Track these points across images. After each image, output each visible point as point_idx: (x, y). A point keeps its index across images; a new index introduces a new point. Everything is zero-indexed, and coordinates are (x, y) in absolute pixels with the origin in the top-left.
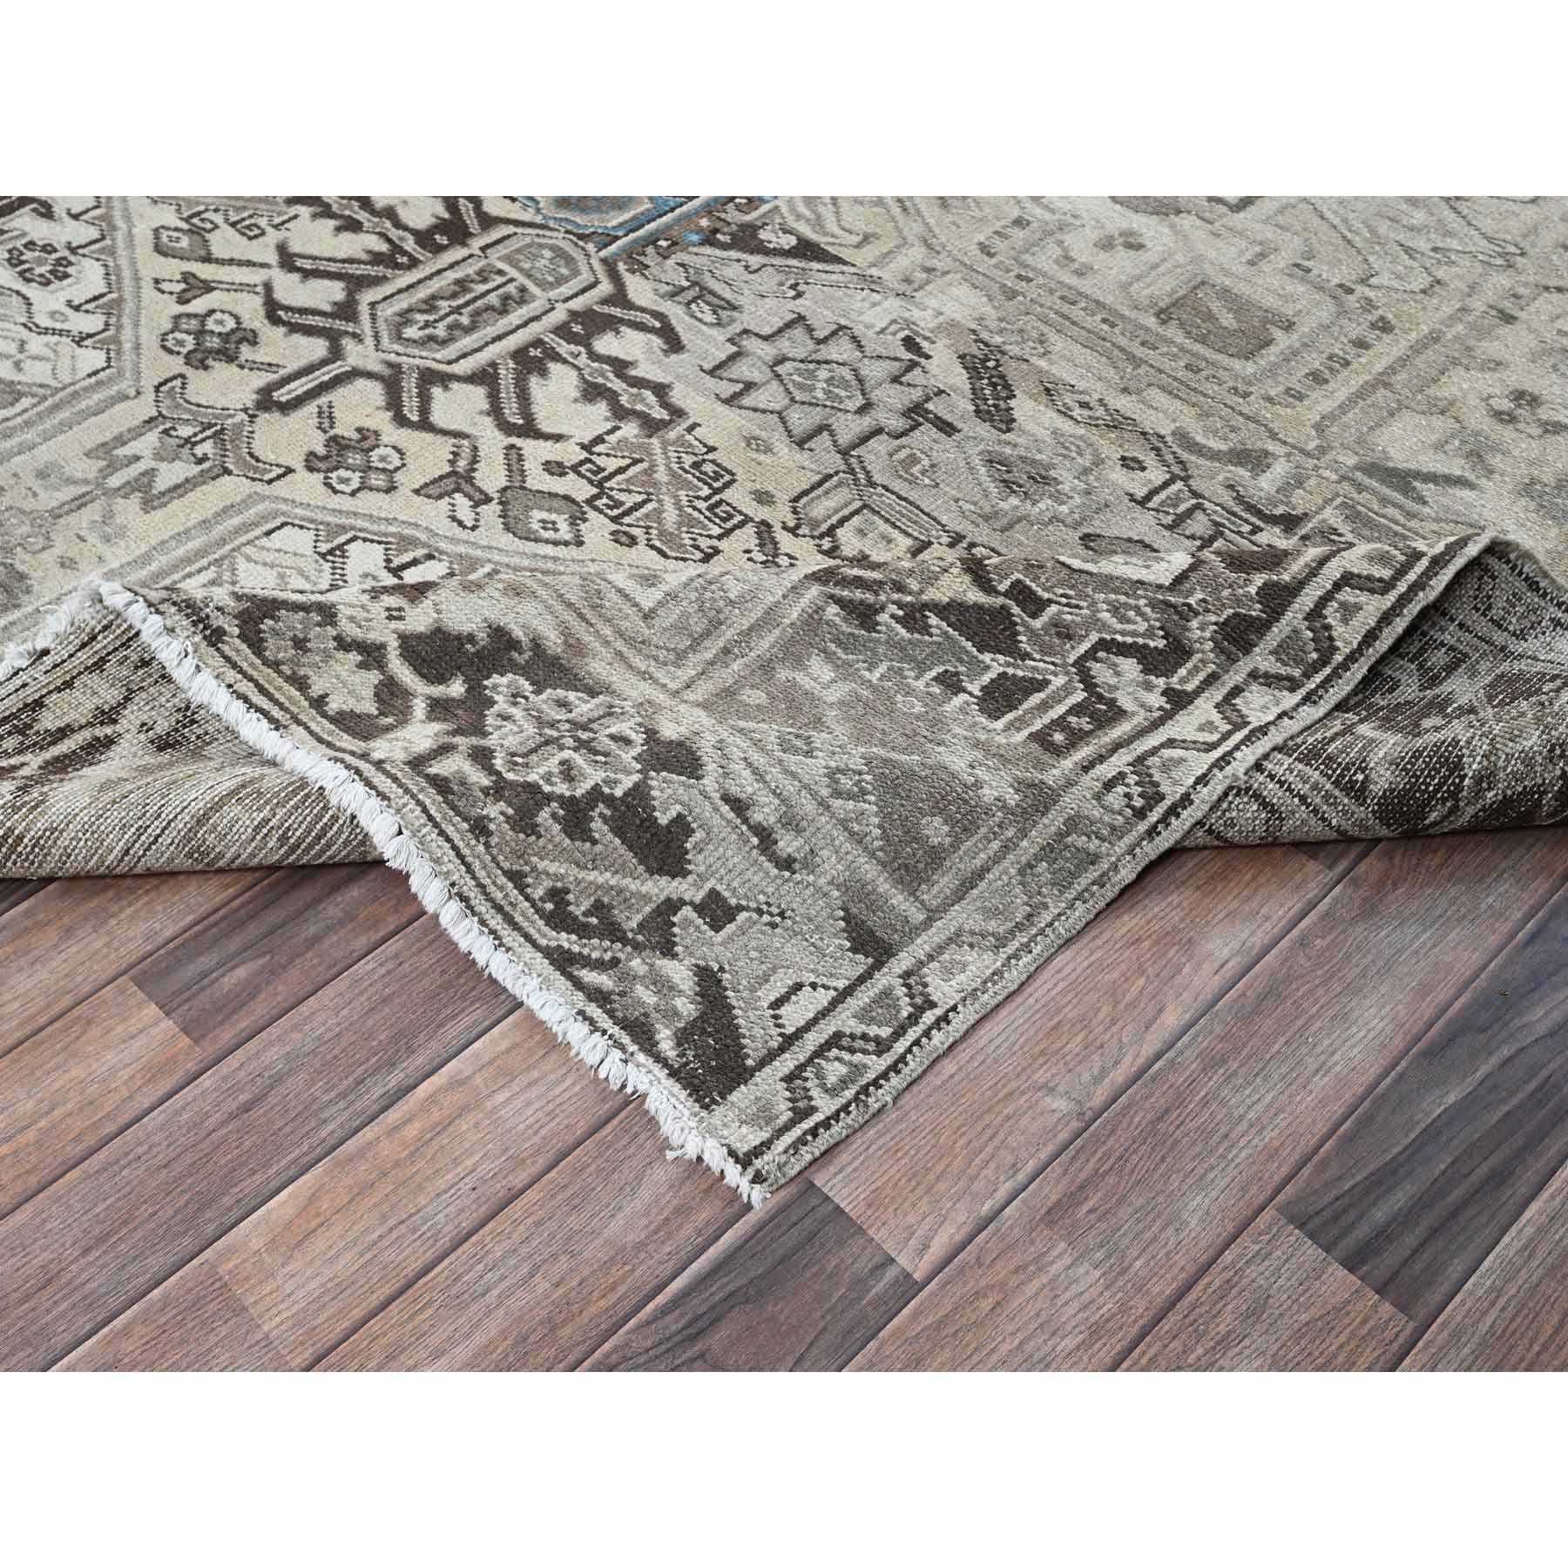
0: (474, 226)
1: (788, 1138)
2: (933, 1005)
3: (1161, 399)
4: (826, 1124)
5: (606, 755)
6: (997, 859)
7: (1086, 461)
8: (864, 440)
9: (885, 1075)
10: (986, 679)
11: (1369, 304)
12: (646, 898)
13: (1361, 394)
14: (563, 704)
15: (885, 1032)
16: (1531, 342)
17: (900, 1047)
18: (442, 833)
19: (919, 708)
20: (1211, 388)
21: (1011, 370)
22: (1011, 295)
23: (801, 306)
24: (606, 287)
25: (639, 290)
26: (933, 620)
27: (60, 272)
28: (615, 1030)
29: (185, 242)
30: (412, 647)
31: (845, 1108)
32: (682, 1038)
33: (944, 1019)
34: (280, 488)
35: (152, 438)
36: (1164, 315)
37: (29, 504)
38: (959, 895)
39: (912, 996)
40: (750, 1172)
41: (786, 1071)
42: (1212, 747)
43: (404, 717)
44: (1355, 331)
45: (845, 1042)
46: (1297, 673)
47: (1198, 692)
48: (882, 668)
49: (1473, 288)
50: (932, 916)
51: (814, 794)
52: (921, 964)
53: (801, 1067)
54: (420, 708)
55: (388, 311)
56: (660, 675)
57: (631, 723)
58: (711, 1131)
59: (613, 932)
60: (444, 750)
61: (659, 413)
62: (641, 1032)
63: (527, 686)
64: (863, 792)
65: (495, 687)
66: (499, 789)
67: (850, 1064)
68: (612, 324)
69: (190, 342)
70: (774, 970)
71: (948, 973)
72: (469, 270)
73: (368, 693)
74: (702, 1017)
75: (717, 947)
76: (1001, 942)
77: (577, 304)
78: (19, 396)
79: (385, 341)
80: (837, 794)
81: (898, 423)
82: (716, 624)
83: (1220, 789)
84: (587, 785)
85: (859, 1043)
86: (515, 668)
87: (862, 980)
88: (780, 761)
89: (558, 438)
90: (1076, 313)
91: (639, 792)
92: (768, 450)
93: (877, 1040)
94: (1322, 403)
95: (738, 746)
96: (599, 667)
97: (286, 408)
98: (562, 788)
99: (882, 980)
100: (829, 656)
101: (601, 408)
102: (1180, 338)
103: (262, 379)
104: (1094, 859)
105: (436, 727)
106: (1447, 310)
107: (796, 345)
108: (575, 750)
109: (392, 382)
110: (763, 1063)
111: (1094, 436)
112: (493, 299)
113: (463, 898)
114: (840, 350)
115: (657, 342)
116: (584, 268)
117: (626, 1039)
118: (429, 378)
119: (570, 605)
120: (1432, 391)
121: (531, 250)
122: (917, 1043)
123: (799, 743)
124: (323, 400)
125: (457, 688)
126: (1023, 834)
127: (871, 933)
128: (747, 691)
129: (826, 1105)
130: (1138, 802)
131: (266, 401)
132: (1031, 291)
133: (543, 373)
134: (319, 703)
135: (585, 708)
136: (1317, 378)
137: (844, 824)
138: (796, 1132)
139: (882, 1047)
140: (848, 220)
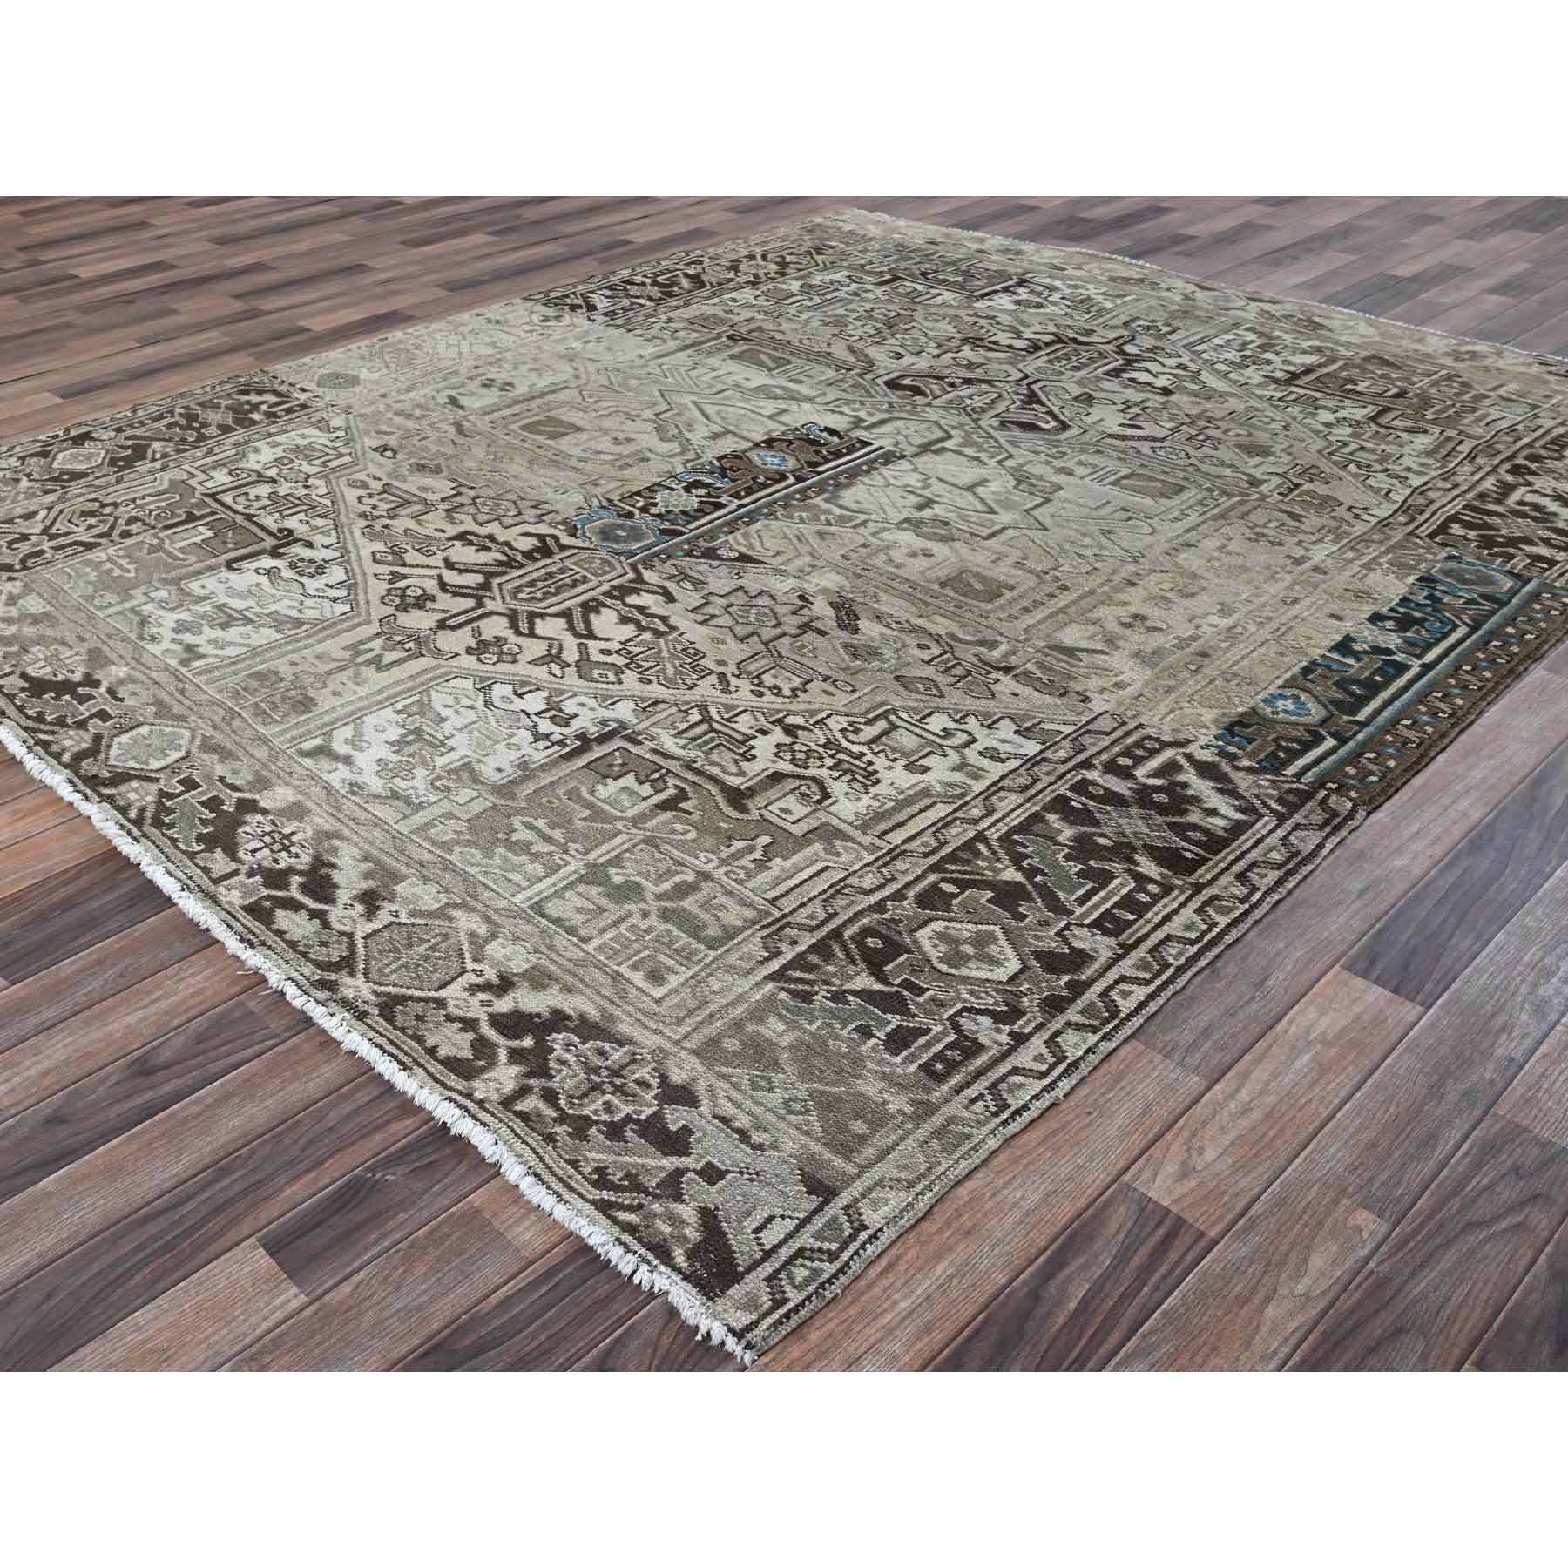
0: (556, 550)
1: (770, 1320)
2: (866, 1228)
3: (938, 619)
4: (795, 1310)
5: (634, 1096)
6: (902, 1139)
7: (899, 645)
8: (776, 638)
9: (835, 1276)
10: (889, 1029)
11: (1057, 579)
12: (662, 1168)
13: (1050, 616)
14: (602, 1053)
15: (834, 1246)
16: (1145, 593)
17: (845, 1256)
18: (524, 1142)
19: (844, 1049)
20: (968, 615)
21: (858, 609)
22: (860, 576)
23: (740, 582)
24: (631, 575)
25: (648, 575)
26: (851, 998)
27: (319, 571)
28: (642, 1251)
29: (390, 558)
30: (496, 1021)
31: (809, 1298)
32: (691, 1255)
33: (874, 1237)
34: (454, 662)
35: (380, 642)
36: (943, 584)
37: (313, 670)
38: (880, 1159)
39: (851, 1222)
40: (744, 1342)
41: (766, 1274)
42: (1043, 1075)
43: (492, 1062)
44: (1048, 590)
45: (807, 1254)
46: (1096, 1023)
47: (1031, 1034)
48: (818, 1023)
49: (1114, 572)
50: (863, 1170)
51: (775, 1113)
52: (856, 1200)
53: (777, 1272)
54: (503, 1056)
55: (510, 586)
56: (666, 1031)
57: (648, 1070)
58: (715, 1316)
59: (641, 1189)
60: (523, 1091)
61: (663, 628)
62: (662, 1252)
63: (576, 1039)
64: (808, 1111)
65: (554, 1041)
66: (563, 1118)
67: (810, 1268)
68: (637, 591)
69: (398, 600)
70: (754, 1207)
71: (876, 1205)
72: (554, 568)
73: (466, 1045)
74: (705, 1241)
75: (712, 1195)
76: (911, 1184)
77: (614, 583)
78: (302, 624)
79: (508, 599)
80: (792, 1112)
81: (794, 631)
82: (704, 1003)
83: (1047, 1103)
84: (623, 1114)
85: (817, 1255)
86: (567, 1029)
87: (816, 1212)
88: (751, 1097)
89: (607, 640)
90: (895, 584)
91: (657, 1117)
92: (724, 642)
93: (829, 1252)
94: (1028, 620)
95: (722, 1087)
96: (625, 1028)
97: (453, 628)
98: (605, 1117)
99: (830, 1211)
100: (781, 1017)
101: (632, 627)
102: (952, 594)
103: (439, 616)
104: (968, 1137)
105: (515, 1070)
106: (1099, 581)
107: (740, 598)
108: (612, 1093)
109: (513, 618)
110: (749, 1270)
111: (903, 636)
112: (568, 581)
113: (535, 1175)
114: (764, 601)
115: (661, 598)
116: (618, 566)
117: (650, 1257)
118: (532, 616)
119: (605, 997)
120: (1090, 615)
121: (590, 560)
122: (856, 1253)
123: (763, 1083)
124: (475, 625)
125: (528, 1042)
126: (917, 1126)
127: (820, 1182)
128: (726, 1040)
129: (795, 1297)
130: (993, 1109)
131: (442, 625)
132: (871, 575)
133: (598, 612)
134: (432, 1051)
135: (616, 1056)
136: (1026, 610)
137: (797, 1127)
138: (775, 1316)
139: (833, 1257)
140: (767, 545)
